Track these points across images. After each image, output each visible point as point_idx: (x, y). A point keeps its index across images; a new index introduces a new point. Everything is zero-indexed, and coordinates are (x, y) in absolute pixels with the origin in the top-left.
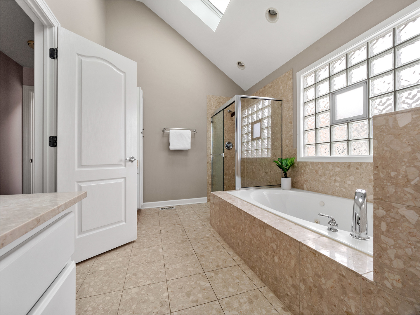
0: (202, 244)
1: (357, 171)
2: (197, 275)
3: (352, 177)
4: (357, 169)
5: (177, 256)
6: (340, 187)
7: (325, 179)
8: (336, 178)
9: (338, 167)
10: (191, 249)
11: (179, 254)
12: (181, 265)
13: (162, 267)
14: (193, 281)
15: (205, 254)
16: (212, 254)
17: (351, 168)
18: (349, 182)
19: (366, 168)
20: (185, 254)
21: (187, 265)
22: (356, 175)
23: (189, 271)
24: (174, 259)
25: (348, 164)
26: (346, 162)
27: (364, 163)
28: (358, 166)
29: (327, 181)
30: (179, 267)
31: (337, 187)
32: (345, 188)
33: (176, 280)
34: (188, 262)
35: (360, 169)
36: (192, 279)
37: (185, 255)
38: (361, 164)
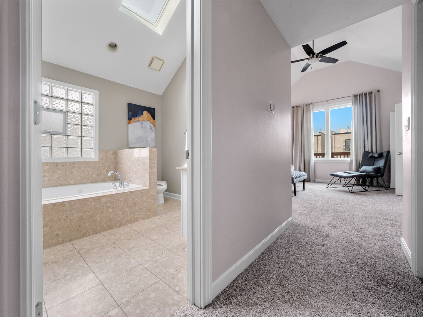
1: (63, 167)
3: (59, 171)
4: (63, 166)
6: (48, 181)
8: (45, 174)
9: (47, 166)
17: (59, 166)
18: (57, 176)
19: (69, 165)
22: (63, 170)
25: (56, 163)
26: (54, 162)
27: (68, 162)
28: (64, 164)
31: (46, 181)
32: (53, 180)
35: (65, 166)
38: (66, 163)
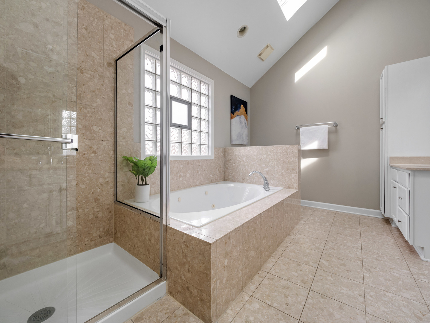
0: (286, 297)
1: (192, 166)
2: (327, 271)
3: (189, 171)
5: (341, 304)
7: (172, 177)
8: (180, 174)
10: (310, 301)
11: (335, 305)
12: (339, 289)
13: (369, 302)
14: (334, 269)
15: (299, 281)
16: (289, 276)
18: (188, 175)
20: (326, 299)
21: (332, 285)
22: (192, 169)
23: (332, 278)
24: (347, 303)
25: (188, 162)
28: (192, 163)
29: (174, 178)
30: (343, 288)
32: (186, 181)
33: (351, 279)
34: (328, 286)
36: (334, 271)
37: (328, 298)
38: (194, 161)
